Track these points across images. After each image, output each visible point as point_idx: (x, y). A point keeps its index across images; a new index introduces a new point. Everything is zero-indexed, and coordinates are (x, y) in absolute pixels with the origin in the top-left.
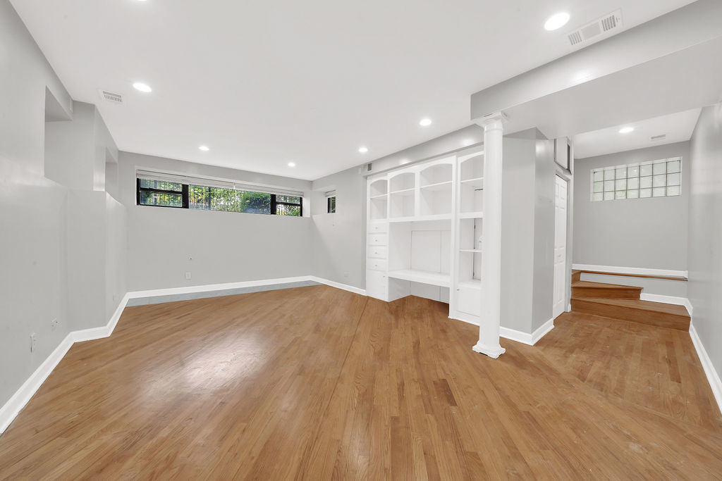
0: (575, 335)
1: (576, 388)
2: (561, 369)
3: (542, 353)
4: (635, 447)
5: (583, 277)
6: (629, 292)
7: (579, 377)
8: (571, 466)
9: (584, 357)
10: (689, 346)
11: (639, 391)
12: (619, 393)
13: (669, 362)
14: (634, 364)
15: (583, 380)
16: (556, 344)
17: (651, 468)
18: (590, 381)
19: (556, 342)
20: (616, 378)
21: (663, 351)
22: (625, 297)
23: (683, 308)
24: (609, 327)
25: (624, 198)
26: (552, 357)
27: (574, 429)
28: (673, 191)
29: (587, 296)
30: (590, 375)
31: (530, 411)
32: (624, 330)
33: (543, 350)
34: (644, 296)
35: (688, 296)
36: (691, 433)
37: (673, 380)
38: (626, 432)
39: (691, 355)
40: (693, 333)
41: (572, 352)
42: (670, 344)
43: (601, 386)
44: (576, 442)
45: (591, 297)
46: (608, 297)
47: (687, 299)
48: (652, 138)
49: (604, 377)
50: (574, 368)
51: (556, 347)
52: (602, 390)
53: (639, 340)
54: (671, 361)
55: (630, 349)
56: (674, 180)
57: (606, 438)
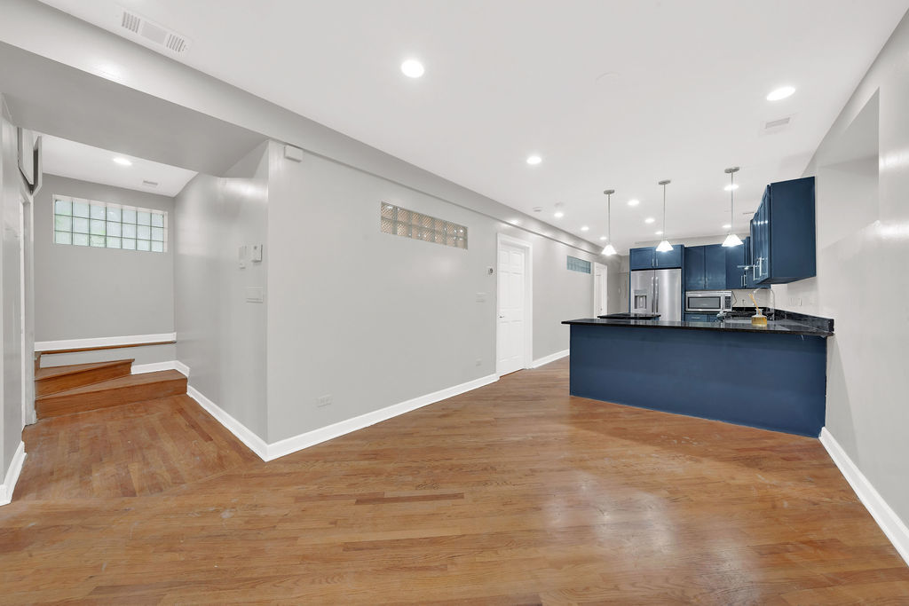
0: (74, 449)
1: (133, 509)
2: (92, 502)
3: (41, 502)
4: (226, 515)
5: (46, 362)
6: (119, 367)
7: (125, 495)
8: (200, 583)
9: (110, 469)
10: (194, 405)
11: (192, 467)
12: (178, 481)
13: (193, 427)
14: (169, 446)
15: (133, 494)
16: (55, 477)
17: (247, 519)
18: (142, 490)
19: (52, 473)
20: (164, 468)
21: (180, 420)
22: (115, 376)
23: (175, 371)
24: (112, 418)
25: (103, 246)
26: (61, 497)
27: (170, 550)
28: (157, 248)
29: (62, 389)
30: (136, 485)
31: (100, 584)
32: (132, 415)
33: (38, 498)
34: (136, 370)
35: (179, 357)
36: (245, 472)
37: (206, 441)
38: (211, 509)
39: (203, 414)
40: (192, 392)
41: (89, 472)
42: (181, 411)
43: (157, 487)
44: (182, 559)
45: (68, 388)
46: (93, 381)
47: (177, 361)
48: (145, 182)
49: (153, 476)
50: (109, 489)
51: (57, 480)
52: (161, 490)
53: (154, 418)
54: (194, 426)
55: (153, 433)
56: (159, 235)
57: (203, 528)
